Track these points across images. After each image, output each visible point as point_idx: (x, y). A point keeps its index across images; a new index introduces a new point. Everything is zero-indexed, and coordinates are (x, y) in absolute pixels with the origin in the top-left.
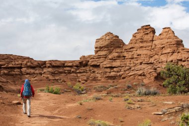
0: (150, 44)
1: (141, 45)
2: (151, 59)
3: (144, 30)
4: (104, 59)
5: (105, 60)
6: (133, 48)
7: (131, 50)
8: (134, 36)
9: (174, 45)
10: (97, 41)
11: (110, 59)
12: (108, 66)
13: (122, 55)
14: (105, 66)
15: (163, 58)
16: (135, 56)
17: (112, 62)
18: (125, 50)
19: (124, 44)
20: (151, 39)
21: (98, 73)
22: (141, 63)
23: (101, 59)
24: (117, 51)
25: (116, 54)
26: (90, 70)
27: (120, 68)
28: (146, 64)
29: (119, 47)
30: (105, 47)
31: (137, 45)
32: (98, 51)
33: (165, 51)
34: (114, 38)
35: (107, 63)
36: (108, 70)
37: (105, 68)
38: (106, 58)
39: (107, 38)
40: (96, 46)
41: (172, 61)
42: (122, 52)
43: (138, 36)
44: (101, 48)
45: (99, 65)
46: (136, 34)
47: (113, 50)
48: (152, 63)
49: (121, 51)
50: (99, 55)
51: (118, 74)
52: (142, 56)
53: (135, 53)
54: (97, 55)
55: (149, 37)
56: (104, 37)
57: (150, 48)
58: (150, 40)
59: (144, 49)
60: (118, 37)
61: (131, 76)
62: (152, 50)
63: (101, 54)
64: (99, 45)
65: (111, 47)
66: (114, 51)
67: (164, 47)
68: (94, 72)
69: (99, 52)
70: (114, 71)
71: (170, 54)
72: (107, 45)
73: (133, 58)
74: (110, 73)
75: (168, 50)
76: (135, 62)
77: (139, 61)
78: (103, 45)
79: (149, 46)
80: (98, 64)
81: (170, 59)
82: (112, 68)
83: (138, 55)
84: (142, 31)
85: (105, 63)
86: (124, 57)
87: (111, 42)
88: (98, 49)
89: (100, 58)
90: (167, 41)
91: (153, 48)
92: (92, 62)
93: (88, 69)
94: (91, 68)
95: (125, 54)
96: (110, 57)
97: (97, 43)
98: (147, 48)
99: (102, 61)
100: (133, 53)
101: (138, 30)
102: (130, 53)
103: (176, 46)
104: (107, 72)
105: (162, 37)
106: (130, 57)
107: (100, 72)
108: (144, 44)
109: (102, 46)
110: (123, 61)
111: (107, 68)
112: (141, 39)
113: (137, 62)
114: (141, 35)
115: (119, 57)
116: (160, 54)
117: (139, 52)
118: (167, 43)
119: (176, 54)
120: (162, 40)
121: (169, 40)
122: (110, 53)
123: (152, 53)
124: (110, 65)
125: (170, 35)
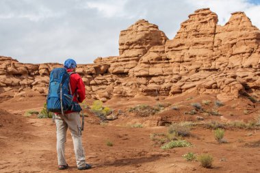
0: (210, 39)
1: (196, 40)
2: (213, 63)
3: (201, 17)
4: (135, 62)
5: (137, 64)
6: (181, 45)
7: (179, 48)
8: (184, 26)
9: (252, 39)
10: (123, 33)
11: (145, 63)
12: (142, 73)
13: (163, 56)
14: (137, 74)
15: (235, 61)
16: (186, 58)
17: (149, 67)
18: (169, 48)
19: (166, 39)
20: (211, 30)
21: (126, 86)
22: (197, 70)
23: (130, 62)
24: (156, 50)
25: (155, 55)
26: (113, 81)
27: (163, 77)
28: (207, 70)
29: (159, 44)
30: (136, 43)
31: (188, 41)
32: (124, 50)
33: (236, 50)
34: (151, 29)
35: (140, 69)
36: (143, 80)
37: (137, 77)
38: (138, 60)
39: (140, 28)
40: (121, 42)
41: (251, 66)
42: (163, 52)
43: (191, 26)
44: (129, 44)
45: (127, 73)
46: (186, 22)
47: (149, 48)
48: (217, 70)
49: (162, 50)
50: (127, 55)
51: (163, 86)
52: (198, 58)
53: (186, 53)
54: (123, 55)
55: (208, 28)
56: (135, 27)
57: (210, 45)
58: (210, 32)
59: (201, 46)
60: (157, 27)
61: (187, 89)
62: (215, 49)
63: (131, 55)
64: (126, 39)
65: (146, 43)
66: (151, 50)
67: (235, 43)
68: (119, 83)
69: (126, 51)
70: (153, 82)
71: (247, 55)
72: (140, 40)
73: (183, 62)
74: (146, 85)
75: (243, 49)
76: (187, 67)
77: (194, 67)
78: (134, 40)
79: (208, 43)
80: (126, 71)
81: (247, 63)
82: (148, 77)
83: (191, 57)
84: (196, 18)
85: (136, 69)
86: (168, 59)
87: (147, 35)
88: (125, 47)
89: (128, 61)
90: (239, 33)
91: (215, 44)
92: (116, 66)
93: (109, 79)
94: (114, 77)
95: (169, 55)
96: (145, 58)
97: (124, 37)
98: (205, 46)
99: (132, 66)
100: (182, 54)
101: (189, 17)
102: (177, 53)
103: (256, 43)
104: (140, 84)
105: (230, 27)
106: (177, 60)
107: (130, 83)
108: (201, 39)
109: (131, 41)
110: (167, 65)
111: (140, 76)
112: (196, 31)
113: (190, 68)
114: (196, 23)
115: (159, 59)
116: (228, 55)
117: (192, 51)
118: (241, 36)
119: (256, 54)
120: (231, 33)
121: (243, 32)
122: (145, 52)
123: (214, 53)
124: (147, 73)
125: (245, 24)
